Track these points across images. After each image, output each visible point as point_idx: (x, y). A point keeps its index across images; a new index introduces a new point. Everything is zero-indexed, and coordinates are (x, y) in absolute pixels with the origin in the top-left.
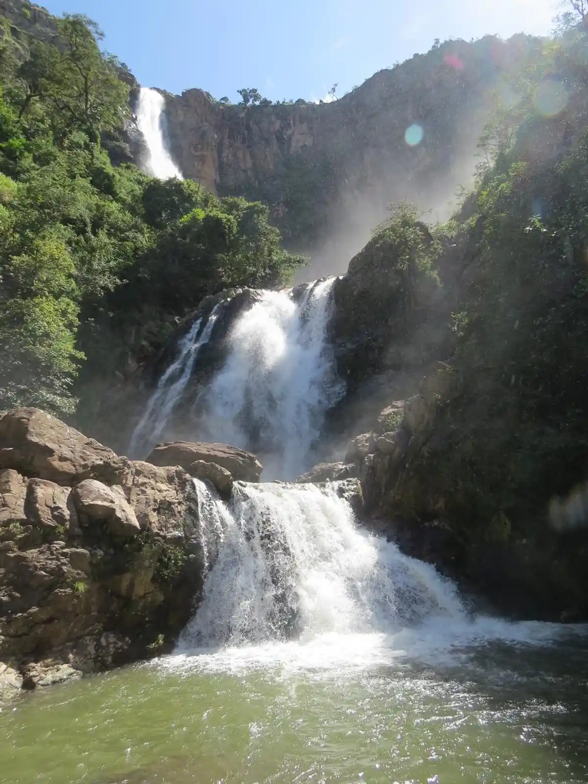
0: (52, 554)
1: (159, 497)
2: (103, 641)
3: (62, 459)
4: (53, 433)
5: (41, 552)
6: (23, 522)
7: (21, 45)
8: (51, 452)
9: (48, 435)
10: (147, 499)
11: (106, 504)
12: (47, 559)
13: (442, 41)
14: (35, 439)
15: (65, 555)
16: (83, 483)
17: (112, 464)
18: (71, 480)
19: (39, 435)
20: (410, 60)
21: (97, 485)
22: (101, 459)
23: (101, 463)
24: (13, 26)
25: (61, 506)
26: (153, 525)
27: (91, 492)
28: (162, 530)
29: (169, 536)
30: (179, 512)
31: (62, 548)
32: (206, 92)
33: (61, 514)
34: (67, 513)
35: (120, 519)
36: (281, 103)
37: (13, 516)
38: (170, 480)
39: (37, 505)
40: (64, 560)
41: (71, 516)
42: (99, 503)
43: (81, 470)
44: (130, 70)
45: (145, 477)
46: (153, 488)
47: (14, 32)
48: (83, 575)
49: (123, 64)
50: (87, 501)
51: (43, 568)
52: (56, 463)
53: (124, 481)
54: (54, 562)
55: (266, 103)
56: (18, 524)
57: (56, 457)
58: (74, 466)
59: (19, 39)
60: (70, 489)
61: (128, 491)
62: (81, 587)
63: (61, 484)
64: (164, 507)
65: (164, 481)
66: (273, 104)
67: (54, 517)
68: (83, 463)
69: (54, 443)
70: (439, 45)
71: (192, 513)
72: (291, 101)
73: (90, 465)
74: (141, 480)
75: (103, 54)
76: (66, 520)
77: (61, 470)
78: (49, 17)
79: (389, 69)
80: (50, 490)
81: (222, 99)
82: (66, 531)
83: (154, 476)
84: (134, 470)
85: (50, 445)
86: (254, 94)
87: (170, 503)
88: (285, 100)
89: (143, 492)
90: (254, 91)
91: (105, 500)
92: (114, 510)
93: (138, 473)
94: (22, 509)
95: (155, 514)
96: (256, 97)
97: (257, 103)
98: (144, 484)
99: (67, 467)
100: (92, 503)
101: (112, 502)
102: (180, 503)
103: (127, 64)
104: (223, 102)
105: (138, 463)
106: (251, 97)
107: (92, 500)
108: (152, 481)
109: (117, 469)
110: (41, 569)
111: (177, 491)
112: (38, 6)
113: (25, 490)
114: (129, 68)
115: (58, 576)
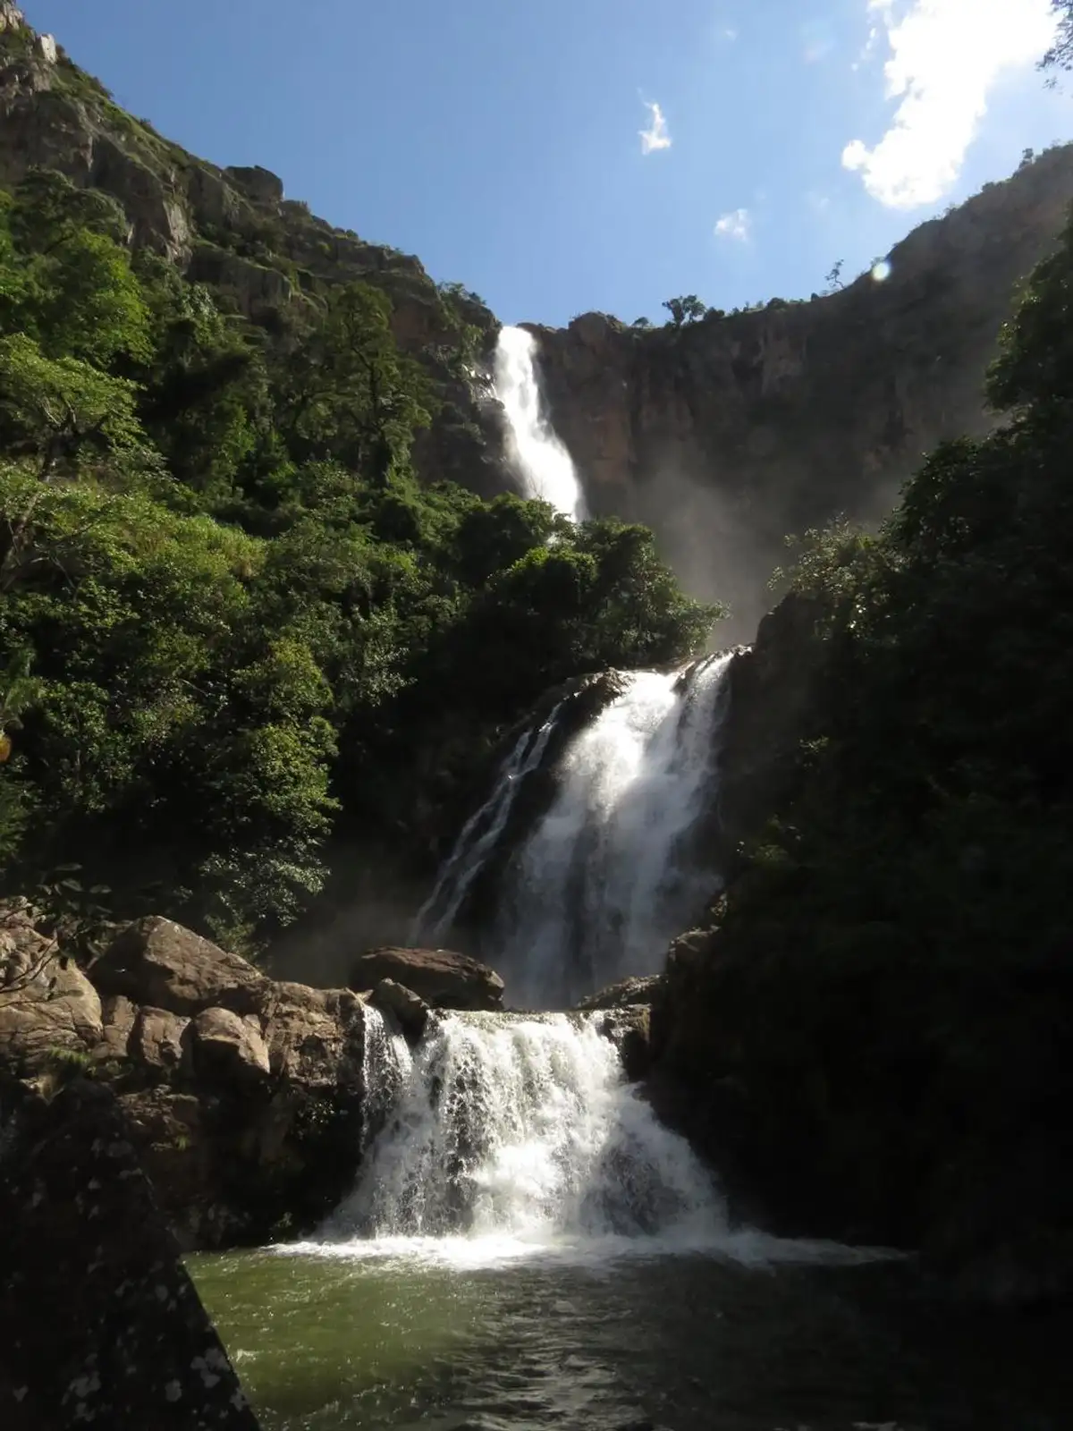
0: (154, 1100)
1: (307, 1031)
2: (211, 1214)
3: (184, 981)
4: (179, 949)
5: (140, 1098)
6: (121, 1060)
7: (314, 298)
8: (170, 973)
9: (171, 952)
10: (287, 1033)
11: (229, 1039)
12: (147, 1106)
13: (1038, 152)
14: (152, 958)
15: (169, 1102)
16: (205, 1012)
17: (248, 988)
18: (192, 1008)
19: (159, 952)
20: (977, 197)
21: (225, 1015)
22: (235, 982)
23: (234, 986)
24: (304, 271)
25: (172, 1041)
26: (291, 1068)
27: (212, 1024)
28: (304, 1075)
29: (313, 1082)
30: (333, 1053)
31: (168, 1093)
32: (608, 316)
33: (171, 1051)
34: (178, 1051)
35: (244, 1059)
36: (741, 310)
37: (112, 1052)
38: (329, 1008)
39: (142, 1041)
40: (167, 1109)
41: (183, 1054)
42: (220, 1038)
43: (205, 996)
44: (484, 303)
45: (294, 1004)
46: (302, 1020)
47: (305, 281)
48: (187, 1129)
49: (473, 296)
50: (206, 1036)
51: (140, 1117)
52: (176, 988)
53: (263, 1010)
54: (155, 1110)
55: (714, 316)
56: (116, 1062)
57: (176, 979)
58: (198, 990)
59: (313, 291)
60: (189, 1020)
61: (265, 1022)
62: (183, 1143)
63: (178, 1013)
64: (312, 1046)
65: (320, 1009)
66: (726, 315)
67: (162, 1055)
68: (209, 986)
69: (177, 961)
70: (1033, 160)
71: (354, 1053)
72: (760, 304)
73: (218, 989)
74: (286, 1008)
75: (439, 287)
76: (176, 1059)
77: (180, 995)
78: (357, 247)
79: (938, 218)
80: (162, 1021)
81: (637, 322)
82: (174, 1073)
83: (307, 1002)
84: (279, 995)
85: (170, 965)
86: (692, 304)
87: (320, 1041)
88: (747, 304)
89: (286, 1025)
90: (692, 299)
91: (229, 1034)
92: (236, 1048)
93: (285, 999)
94: (124, 1045)
95: (296, 1054)
96: (696, 308)
97: (699, 318)
98: (290, 1014)
99: (188, 991)
100: (211, 1038)
101: (237, 1037)
102: (336, 1040)
103: (479, 294)
104: (639, 326)
105: (286, 986)
106: (687, 310)
107: (213, 1035)
108: (303, 1011)
109: (254, 994)
110: (138, 1118)
111: (337, 1024)
112: (342, 231)
113: (132, 1021)
114: (482, 300)
115: (156, 1127)
